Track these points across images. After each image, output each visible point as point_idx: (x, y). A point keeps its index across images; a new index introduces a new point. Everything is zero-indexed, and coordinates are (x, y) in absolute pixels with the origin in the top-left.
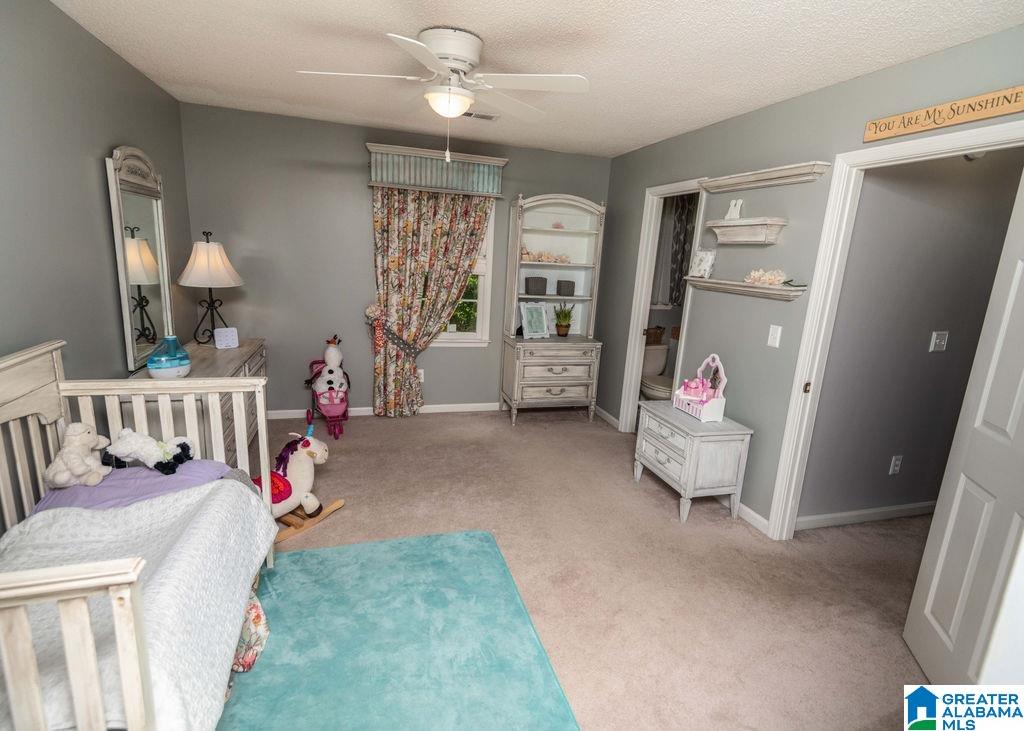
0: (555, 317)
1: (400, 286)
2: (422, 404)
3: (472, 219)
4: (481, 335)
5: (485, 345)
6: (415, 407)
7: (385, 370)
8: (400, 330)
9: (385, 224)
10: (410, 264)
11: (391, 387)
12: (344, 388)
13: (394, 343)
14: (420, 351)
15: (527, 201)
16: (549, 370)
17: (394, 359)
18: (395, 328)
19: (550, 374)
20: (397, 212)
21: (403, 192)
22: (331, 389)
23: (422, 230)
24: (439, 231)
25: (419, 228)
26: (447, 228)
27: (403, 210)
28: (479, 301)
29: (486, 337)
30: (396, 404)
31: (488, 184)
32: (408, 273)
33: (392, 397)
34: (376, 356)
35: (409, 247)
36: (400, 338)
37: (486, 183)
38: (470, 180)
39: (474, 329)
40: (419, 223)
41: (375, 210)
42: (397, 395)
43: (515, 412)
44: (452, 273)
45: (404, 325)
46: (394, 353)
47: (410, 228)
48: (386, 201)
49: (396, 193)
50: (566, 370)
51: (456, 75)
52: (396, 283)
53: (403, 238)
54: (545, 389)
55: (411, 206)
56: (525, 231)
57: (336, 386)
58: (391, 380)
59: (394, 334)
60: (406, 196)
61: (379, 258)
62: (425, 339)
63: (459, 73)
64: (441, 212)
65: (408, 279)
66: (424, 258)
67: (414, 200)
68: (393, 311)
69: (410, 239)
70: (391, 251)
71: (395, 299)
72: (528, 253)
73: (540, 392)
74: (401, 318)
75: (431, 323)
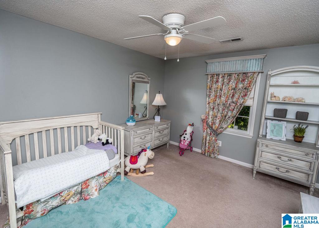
0: (293, 131)
1: (213, 108)
2: (218, 155)
3: (246, 83)
4: (250, 133)
5: (251, 138)
6: (216, 155)
7: (206, 138)
8: (212, 125)
9: (211, 87)
10: (218, 101)
11: (207, 144)
12: (189, 140)
13: (210, 129)
14: (219, 134)
15: (272, 72)
16: (278, 157)
17: (209, 134)
18: (210, 124)
19: (279, 160)
20: (215, 82)
21: (218, 75)
22: (184, 139)
23: (223, 88)
24: (230, 88)
25: (222, 88)
26: (234, 87)
27: (217, 81)
28: (250, 118)
29: (251, 134)
30: (208, 152)
31: (255, 67)
32: (217, 104)
33: (207, 149)
34: (204, 132)
35: (218, 94)
36: (212, 127)
37: (254, 66)
38: (246, 66)
39: (246, 130)
40: (223, 85)
41: (208, 82)
42: (209, 148)
43: (255, 172)
44: (234, 105)
45: (213, 123)
46: (209, 132)
47: (219, 88)
48: (211, 79)
49: (215, 75)
50: (291, 160)
51: (175, 30)
52: (212, 107)
53: (216, 91)
54: (275, 167)
55: (220, 80)
56: (271, 86)
57: (186, 139)
58: (207, 142)
59: (210, 126)
60: (219, 76)
61: (208, 98)
62: (221, 129)
63: (176, 29)
64: (232, 81)
65: (216, 107)
66: (223, 99)
67: (222, 77)
68: (210, 117)
69: (219, 92)
70: (211, 96)
71: (211, 113)
72: (275, 97)
73: (271, 167)
74: (213, 120)
75: (223, 124)
